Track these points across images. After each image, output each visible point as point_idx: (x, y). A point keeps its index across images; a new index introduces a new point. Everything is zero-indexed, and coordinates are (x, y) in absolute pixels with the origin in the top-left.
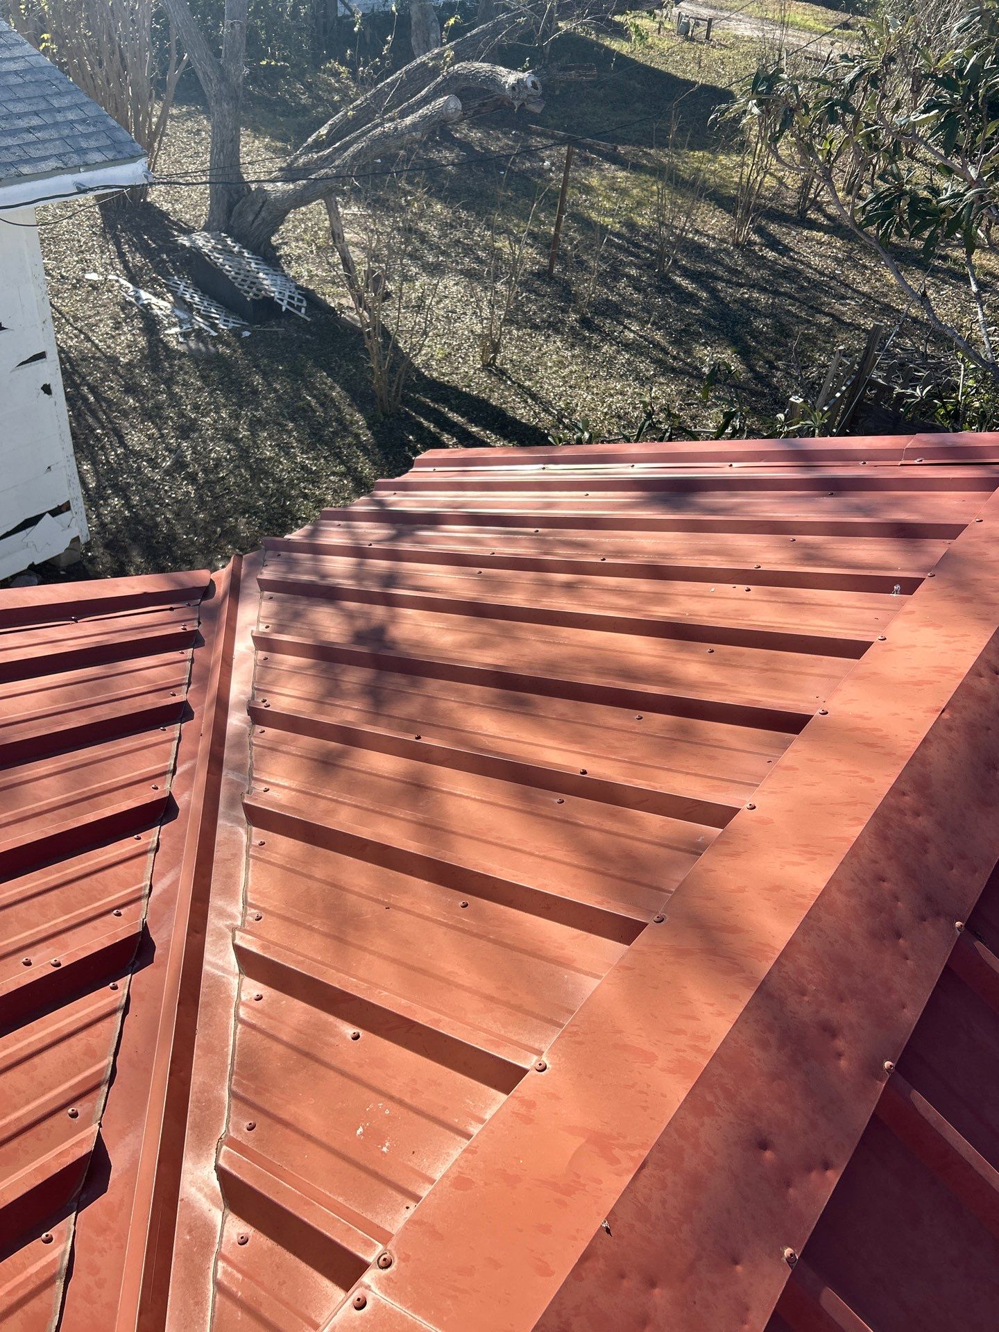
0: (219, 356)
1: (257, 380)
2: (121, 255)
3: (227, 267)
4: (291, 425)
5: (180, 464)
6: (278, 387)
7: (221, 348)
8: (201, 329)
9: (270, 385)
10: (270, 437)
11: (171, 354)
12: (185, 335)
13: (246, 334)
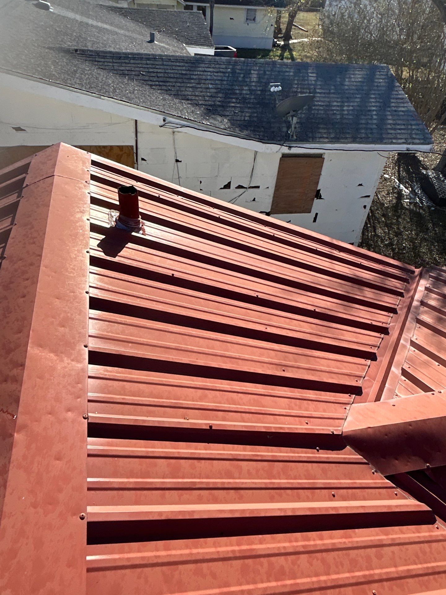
0: (419, 214)
1: (430, 225)
2: (399, 171)
3: (436, 184)
4: (436, 244)
5: (391, 244)
6: (437, 230)
7: (421, 211)
8: (417, 202)
9: (434, 228)
10: (427, 245)
11: (403, 207)
12: (410, 203)
13: (433, 209)
